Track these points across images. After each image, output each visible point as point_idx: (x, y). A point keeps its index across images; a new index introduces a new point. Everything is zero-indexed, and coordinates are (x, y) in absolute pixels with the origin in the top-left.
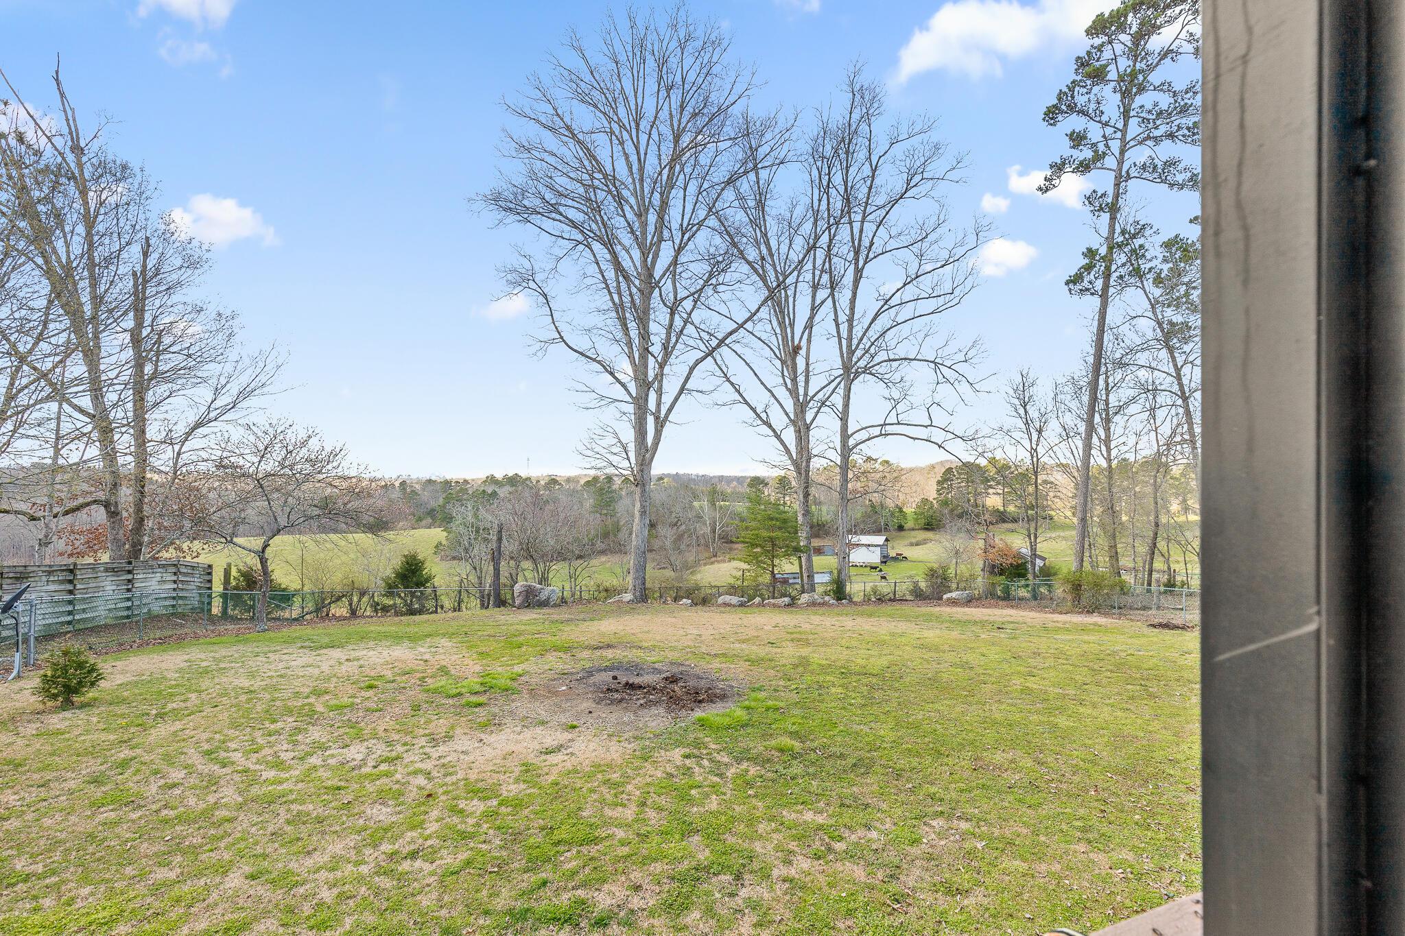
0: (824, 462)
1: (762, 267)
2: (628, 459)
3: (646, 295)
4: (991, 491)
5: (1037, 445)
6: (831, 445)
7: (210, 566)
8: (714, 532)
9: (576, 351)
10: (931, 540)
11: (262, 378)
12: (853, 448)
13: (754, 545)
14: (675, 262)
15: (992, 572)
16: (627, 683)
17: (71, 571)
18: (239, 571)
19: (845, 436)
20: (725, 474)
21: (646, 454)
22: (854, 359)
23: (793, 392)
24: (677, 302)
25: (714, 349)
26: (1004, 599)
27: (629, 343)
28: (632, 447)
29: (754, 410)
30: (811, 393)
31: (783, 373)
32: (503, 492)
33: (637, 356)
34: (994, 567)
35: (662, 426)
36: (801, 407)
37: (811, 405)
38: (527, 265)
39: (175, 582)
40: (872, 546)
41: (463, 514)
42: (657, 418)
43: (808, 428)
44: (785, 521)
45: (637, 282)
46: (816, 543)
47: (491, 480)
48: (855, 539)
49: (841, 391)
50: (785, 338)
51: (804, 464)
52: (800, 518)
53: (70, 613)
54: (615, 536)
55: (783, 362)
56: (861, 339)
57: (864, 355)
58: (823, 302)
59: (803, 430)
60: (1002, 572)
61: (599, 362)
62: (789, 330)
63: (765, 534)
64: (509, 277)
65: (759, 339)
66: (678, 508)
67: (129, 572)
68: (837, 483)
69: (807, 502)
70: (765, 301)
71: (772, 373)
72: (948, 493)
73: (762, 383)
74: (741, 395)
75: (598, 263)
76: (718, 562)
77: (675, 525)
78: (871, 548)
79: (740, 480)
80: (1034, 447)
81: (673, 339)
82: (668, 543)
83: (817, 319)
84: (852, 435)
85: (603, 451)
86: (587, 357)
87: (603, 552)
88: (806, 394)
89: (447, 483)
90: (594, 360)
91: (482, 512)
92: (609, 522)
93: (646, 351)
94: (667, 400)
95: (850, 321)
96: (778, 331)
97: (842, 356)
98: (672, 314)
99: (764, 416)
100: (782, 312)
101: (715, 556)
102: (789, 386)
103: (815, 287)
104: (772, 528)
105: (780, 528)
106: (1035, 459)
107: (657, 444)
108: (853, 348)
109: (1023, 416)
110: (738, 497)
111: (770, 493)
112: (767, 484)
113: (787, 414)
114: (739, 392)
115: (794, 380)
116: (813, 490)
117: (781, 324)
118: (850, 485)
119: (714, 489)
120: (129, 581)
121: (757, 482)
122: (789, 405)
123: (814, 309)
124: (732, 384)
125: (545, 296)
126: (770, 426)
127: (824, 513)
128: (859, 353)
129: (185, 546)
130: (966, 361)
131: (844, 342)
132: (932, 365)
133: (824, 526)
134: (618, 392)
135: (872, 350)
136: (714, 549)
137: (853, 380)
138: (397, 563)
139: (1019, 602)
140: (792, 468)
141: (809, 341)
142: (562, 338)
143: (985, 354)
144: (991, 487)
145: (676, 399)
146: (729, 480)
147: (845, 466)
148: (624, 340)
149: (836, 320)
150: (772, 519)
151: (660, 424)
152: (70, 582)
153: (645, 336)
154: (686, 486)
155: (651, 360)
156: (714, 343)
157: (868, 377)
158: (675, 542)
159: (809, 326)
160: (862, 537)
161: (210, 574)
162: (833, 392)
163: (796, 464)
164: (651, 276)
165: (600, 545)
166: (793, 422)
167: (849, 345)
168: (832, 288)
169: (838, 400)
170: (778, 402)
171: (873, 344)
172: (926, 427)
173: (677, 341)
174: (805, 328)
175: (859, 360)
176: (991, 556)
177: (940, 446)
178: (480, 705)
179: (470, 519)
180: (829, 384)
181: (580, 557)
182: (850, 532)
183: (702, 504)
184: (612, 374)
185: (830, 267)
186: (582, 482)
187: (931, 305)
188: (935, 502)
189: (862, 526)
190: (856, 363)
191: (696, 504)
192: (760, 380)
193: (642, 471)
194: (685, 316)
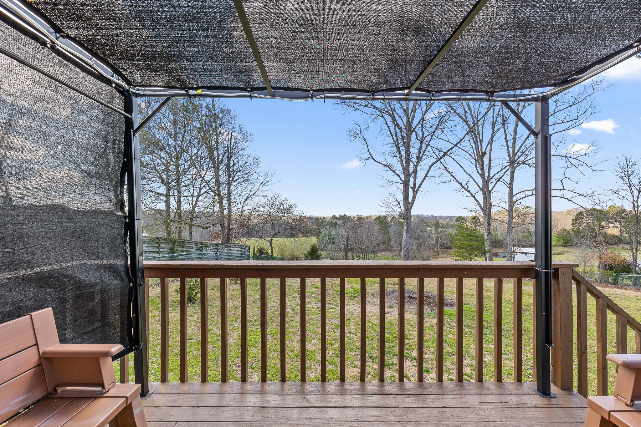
0: (499, 209)
1: (465, 116)
2: (401, 208)
3: (409, 136)
4: (611, 225)
5: (638, 198)
6: (503, 200)
7: (250, 246)
8: (437, 243)
9: (377, 162)
10: (568, 252)
11: (267, 179)
12: (516, 202)
13: (461, 248)
14: (422, 119)
15: (605, 269)
16: (409, 296)
17: (217, 245)
18: (258, 249)
19: (511, 196)
20: (443, 215)
21: (408, 206)
22: (516, 157)
23: (482, 175)
24: (423, 138)
25: (441, 158)
26: (614, 284)
27: (401, 158)
28: (402, 202)
29: (461, 184)
30: (491, 175)
31: (476, 166)
32: (340, 222)
33: (404, 162)
34: (605, 266)
35: (416, 193)
36: (486, 182)
37: (492, 181)
38: (358, 128)
39: (241, 251)
40: (529, 253)
41: (325, 231)
42: (414, 190)
43: (490, 192)
44: (477, 237)
45: (404, 130)
46: (495, 250)
47: (334, 217)
48: (518, 249)
49: (509, 173)
50: (477, 149)
51: (488, 210)
52: (485, 236)
53: (230, 256)
54: (389, 243)
55: (476, 161)
56: (521, 147)
57: (522, 155)
58: (498, 130)
59: (487, 194)
60: (611, 269)
61: (387, 166)
62: (479, 145)
63: (467, 243)
64: (351, 134)
65: (464, 150)
66: (419, 231)
67: (230, 247)
68: (506, 220)
69: (490, 228)
70: (467, 134)
71: (470, 166)
72: (580, 226)
73: (465, 171)
74: (454, 177)
75: (387, 124)
76: (440, 258)
77: (418, 239)
78: (527, 255)
79: (451, 218)
80: (636, 199)
81: (421, 154)
82: (414, 247)
83: (495, 138)
84: (515, 195)
85: (389, 204)
86: (382, 164)
87: (383, 250)
88: (489, 176)
89: (317, 218)
90: (386, 165)
91: (333, 230)
92: (386, 236)
93: (408, 160)
94: (419, 181)
95: (514, 139)
96: (474, 145)
97: (509, 156)
98: (421, 143)
99: (466, 187)
100: (476, 137)
101: (438, 255)
102: (480, 172)
103: (494, 124)
104: (471, 240)
105: (474, 240)
106: (636, 206)
107: (414, 201)
108: (516, 152)
109: (628, 182)
110: (450, 226)
111: (468, 225)
112: (466, 220)
113: (478, 186)
114: (453, 176)
115: (482, 169)
116: (492, 223)
117: (476, 142)
118: (514, 221)
119: (437, 222)
120: (230, 250)
121: (461, 219)
122: (480, 182)
123: (493, 134)
124: (449, 172)
125: (365, 140)
126: (469, 192)
127: (499, 235)
128: (519, 154)
129: (242, 239)
130: (586, 155)
131: (511, 150)
132: (564, 158)
133: (499, 242)
134: (396, 179)
135: (527, 153)
136: (437, 251)
137: (515, 168)
138: (309, 248)
139: (624, 286)
140: (481, 212)
141: (491, 149)
142: (372, 157)
143: (598, 151)
144: (611, 223)
145: (423, 181)
146: (445, 218)
147: (511, 211)
148: (398, 156)
149: (506, 139)
150: (470, 236)
151: (415, 192)
152: (217, 249)
153: (408, 153)
154: (423, 221)
155: (411, 163)
156: (442, 154)
157: (525, 166)
158: (417, 247)
159: (491, 142)
160: (522, 249)
161: (250, 249)
162: (504, 174)
163: (483, 210)
164: (411, 126)
165: (382, 247)
166: (482, 189)
167: (514, 151)
168: (504, 123)
169: (507, 178)
170: (474, 180)
171: (527, 149)
172: (560, 190)
173: (423, 155)
174: (489, 143)
175: (519, 157)
176: (604, 259)
177: (569, 200)
178: (355, 297)
179: (327, 233)
180: (502, 170)
181: (373, 252)
182: (515, 246)
183: (431, 229)
184: (393, 171)
185: (503, 113)
186: (373, 218)
187: (564, 126)
188: (571, 231)
189: (522, 243)
190: (517, 159)
191: (428, 229)
192: (464, 170)
193: (407, 213)
194: (427, 143)
